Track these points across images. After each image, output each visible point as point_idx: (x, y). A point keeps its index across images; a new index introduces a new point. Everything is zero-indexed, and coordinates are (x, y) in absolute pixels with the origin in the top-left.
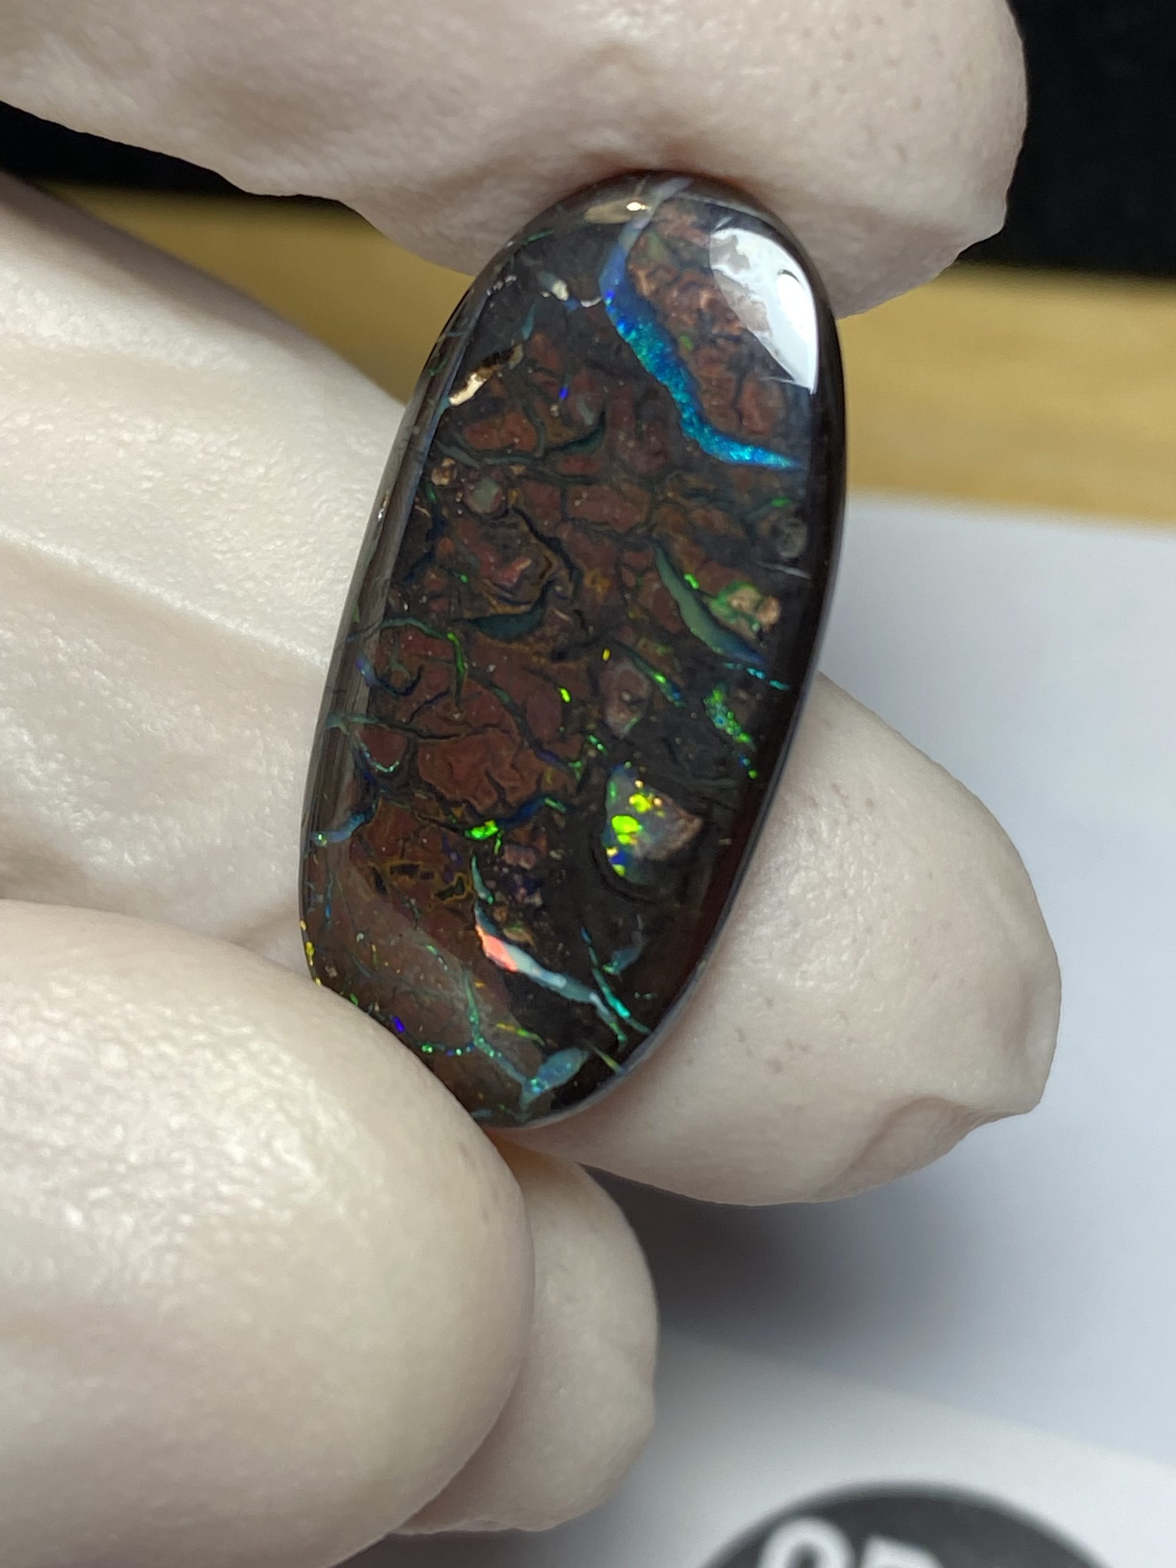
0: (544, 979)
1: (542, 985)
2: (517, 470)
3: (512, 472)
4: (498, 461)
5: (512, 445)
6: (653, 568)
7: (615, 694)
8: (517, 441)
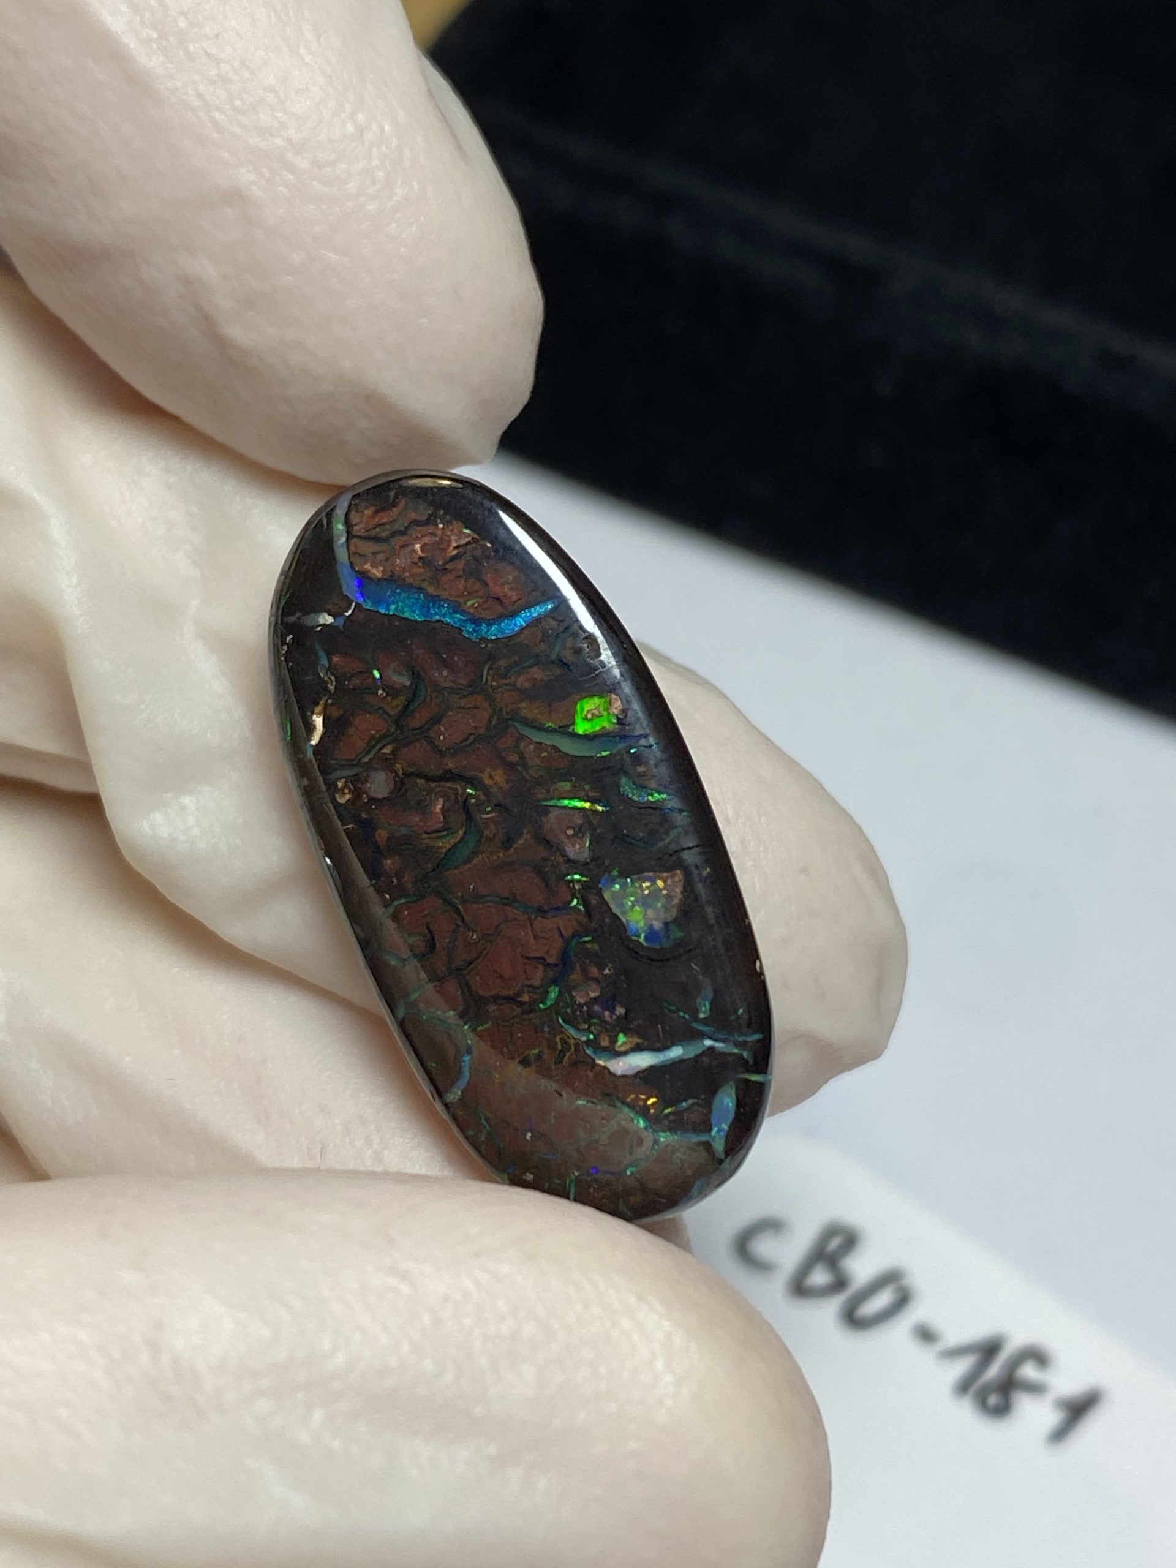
0: (667, 1058)
1: (669, 1063)
2: (387, 750)
3: (385, 754)
4: (371, 756)
5: (373, 737)
6: (522, 737)
7: (562, 837)
8: (373, 732)
